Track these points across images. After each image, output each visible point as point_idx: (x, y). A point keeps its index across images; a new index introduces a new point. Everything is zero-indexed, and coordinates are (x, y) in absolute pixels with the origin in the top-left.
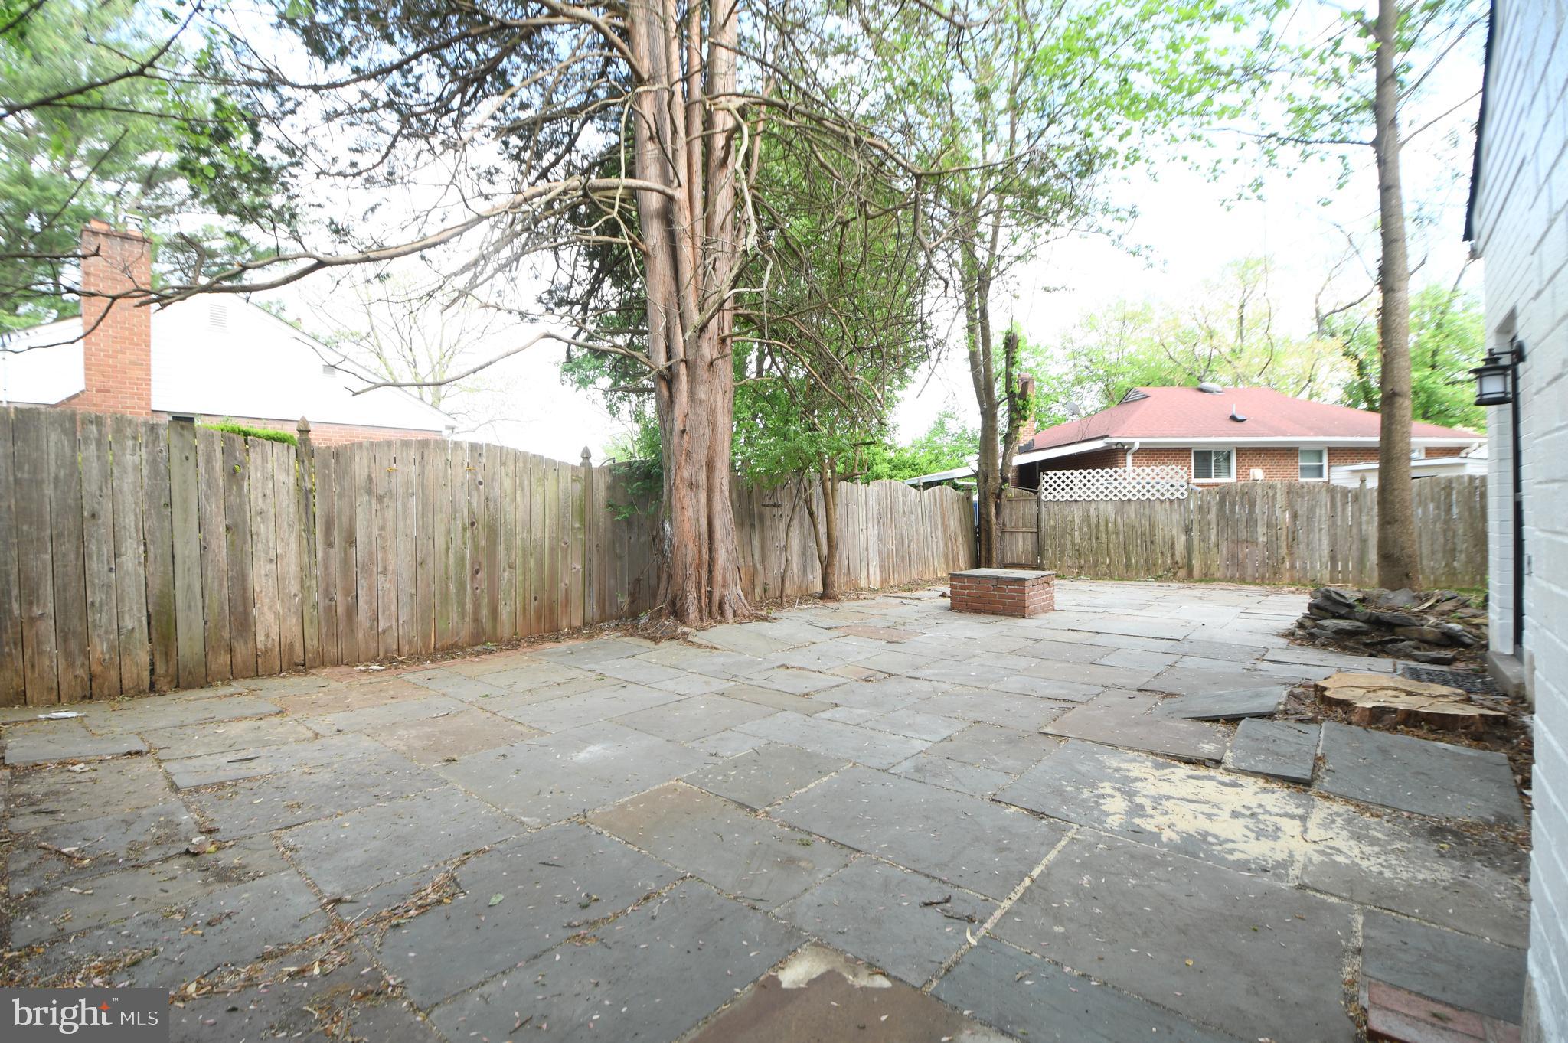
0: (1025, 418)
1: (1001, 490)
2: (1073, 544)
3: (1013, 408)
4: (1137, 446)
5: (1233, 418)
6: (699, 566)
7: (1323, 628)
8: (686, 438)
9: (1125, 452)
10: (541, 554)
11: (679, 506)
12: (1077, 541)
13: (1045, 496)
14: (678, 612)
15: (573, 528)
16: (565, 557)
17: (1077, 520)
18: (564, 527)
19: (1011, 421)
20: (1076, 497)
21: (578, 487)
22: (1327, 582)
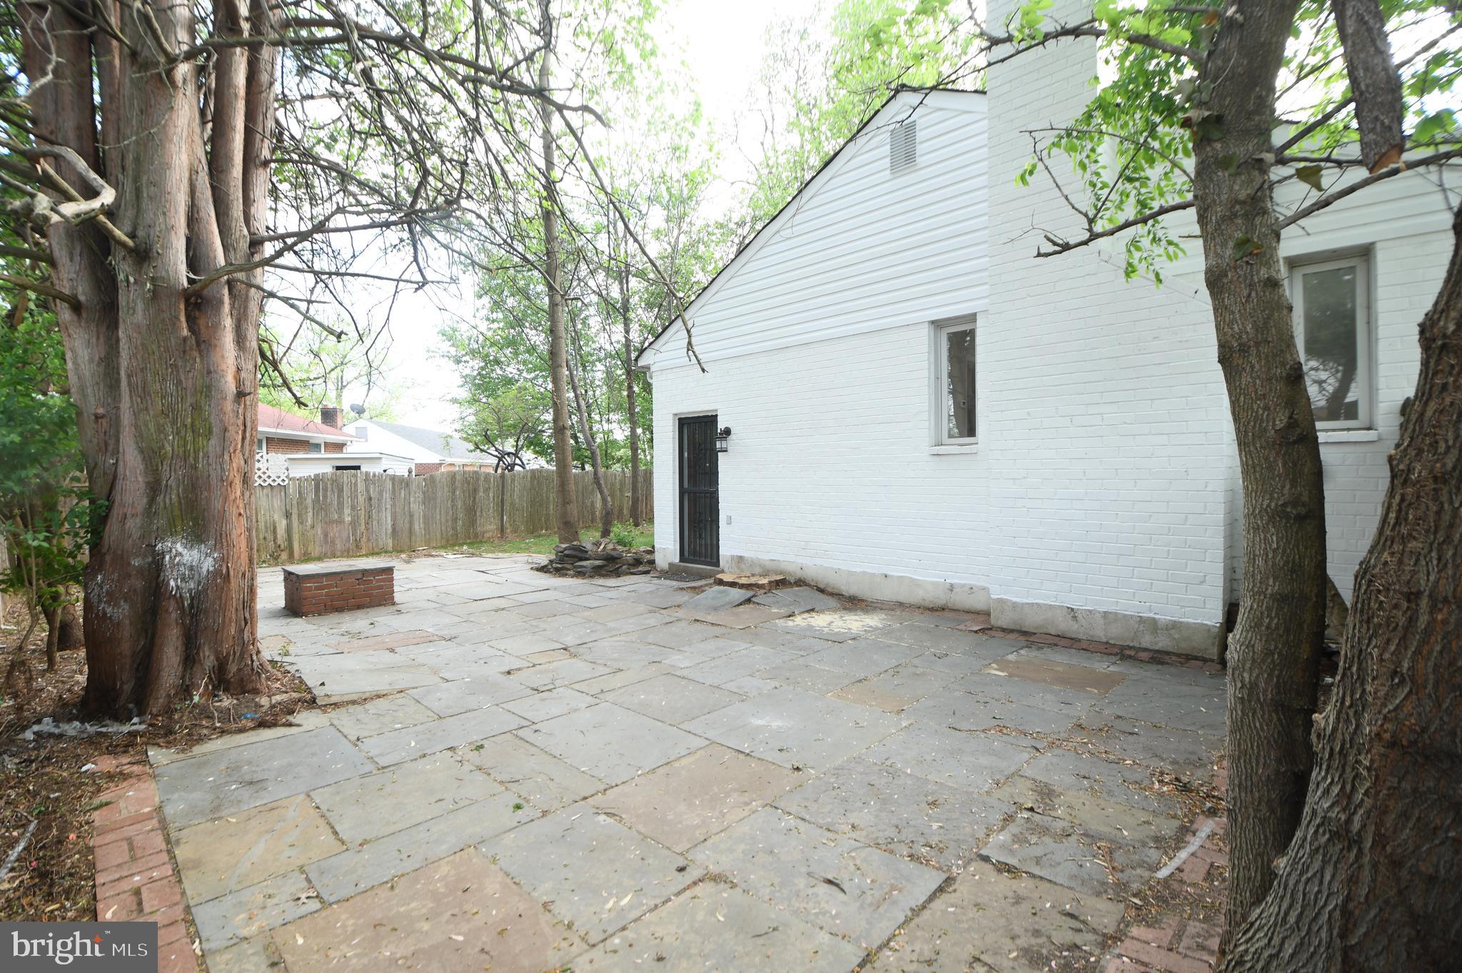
11: (234, 512)
22: (390, 548)
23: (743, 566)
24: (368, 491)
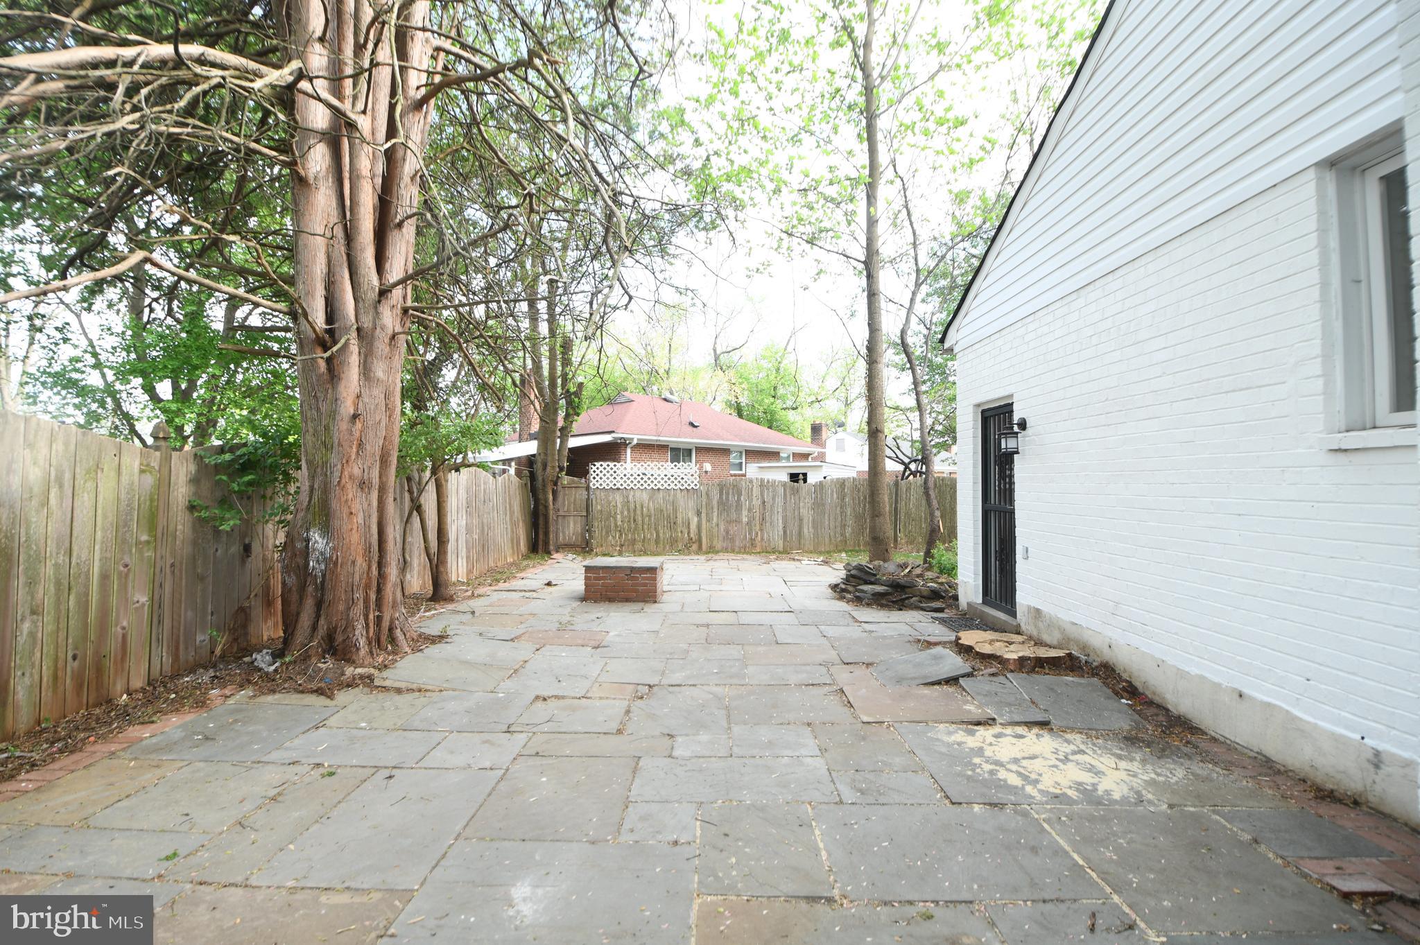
0: (578, 415)
1: (558, 477)
2: (616, 526)
3: (570, 403)
4: (635, 442)
5: (692, 424)
6: (367, 587)
7: (862, 591)
8: (359, 425)
9: (626, 445)
10: (87, 586)
11: (345, 511)
12: (619, 523)
13: (594, 484)
14: (338, 648)
15: (138, 543)
16: (124, 587)
17: (619, 505)
18: (124, 541)
19: (567, 416)
20: (618, 485)
21: (149, 480)
22: (781, 549)
23: (1040, 624)
24: (762, 496)
